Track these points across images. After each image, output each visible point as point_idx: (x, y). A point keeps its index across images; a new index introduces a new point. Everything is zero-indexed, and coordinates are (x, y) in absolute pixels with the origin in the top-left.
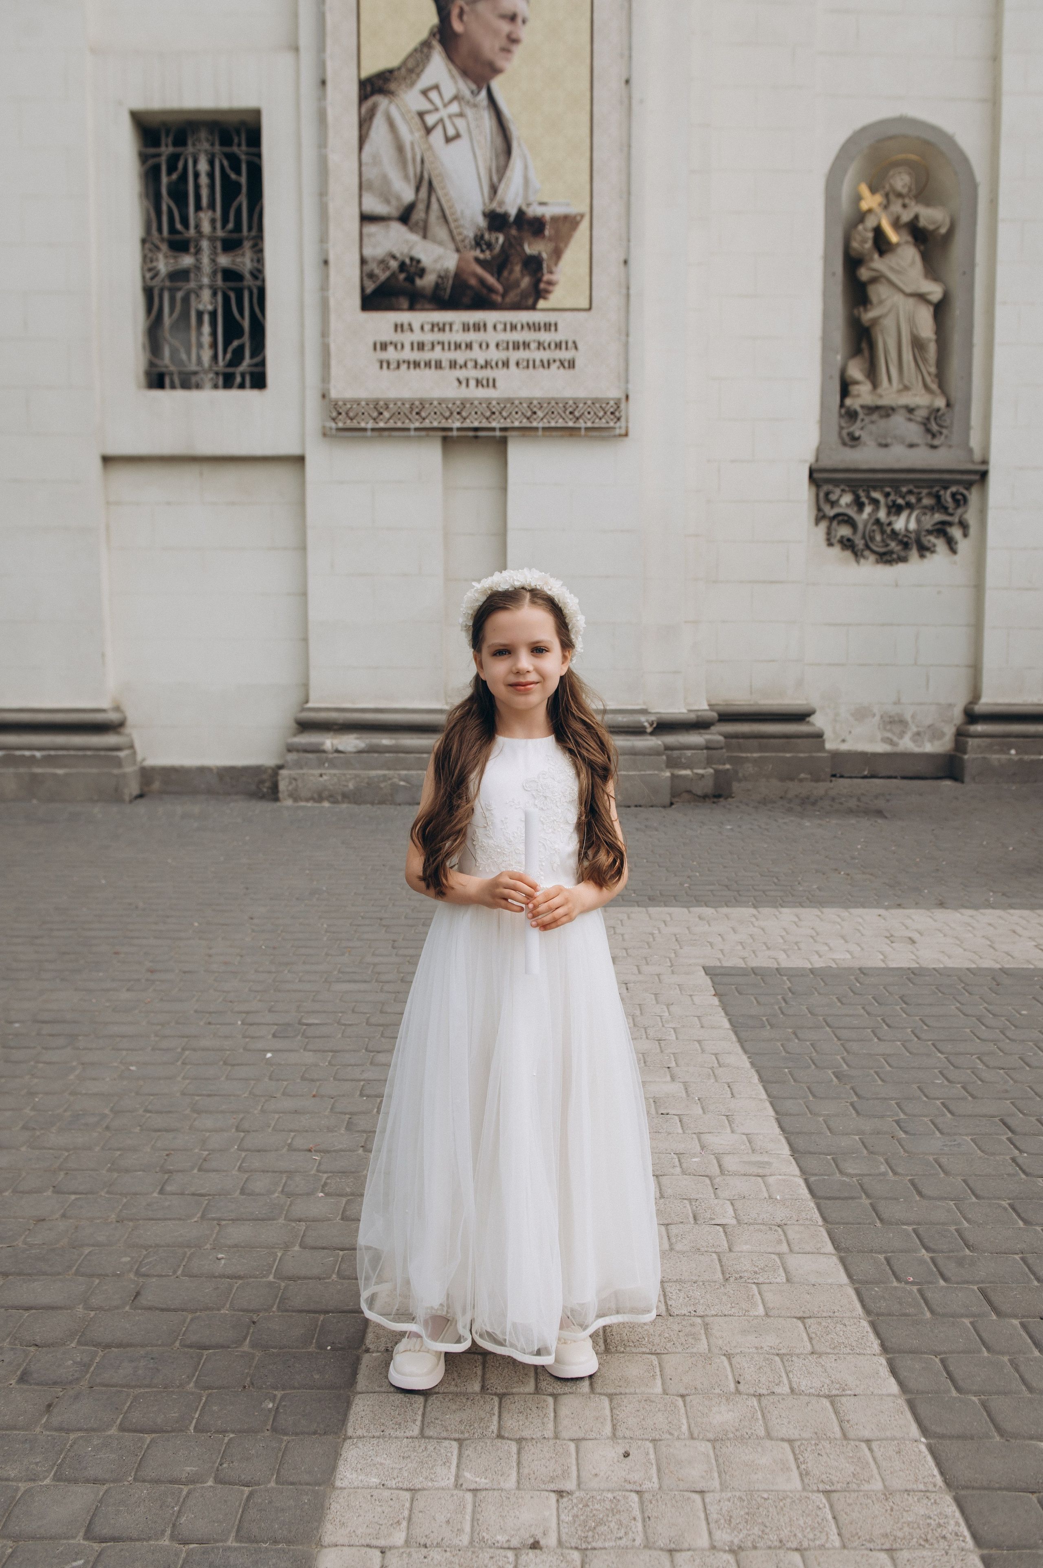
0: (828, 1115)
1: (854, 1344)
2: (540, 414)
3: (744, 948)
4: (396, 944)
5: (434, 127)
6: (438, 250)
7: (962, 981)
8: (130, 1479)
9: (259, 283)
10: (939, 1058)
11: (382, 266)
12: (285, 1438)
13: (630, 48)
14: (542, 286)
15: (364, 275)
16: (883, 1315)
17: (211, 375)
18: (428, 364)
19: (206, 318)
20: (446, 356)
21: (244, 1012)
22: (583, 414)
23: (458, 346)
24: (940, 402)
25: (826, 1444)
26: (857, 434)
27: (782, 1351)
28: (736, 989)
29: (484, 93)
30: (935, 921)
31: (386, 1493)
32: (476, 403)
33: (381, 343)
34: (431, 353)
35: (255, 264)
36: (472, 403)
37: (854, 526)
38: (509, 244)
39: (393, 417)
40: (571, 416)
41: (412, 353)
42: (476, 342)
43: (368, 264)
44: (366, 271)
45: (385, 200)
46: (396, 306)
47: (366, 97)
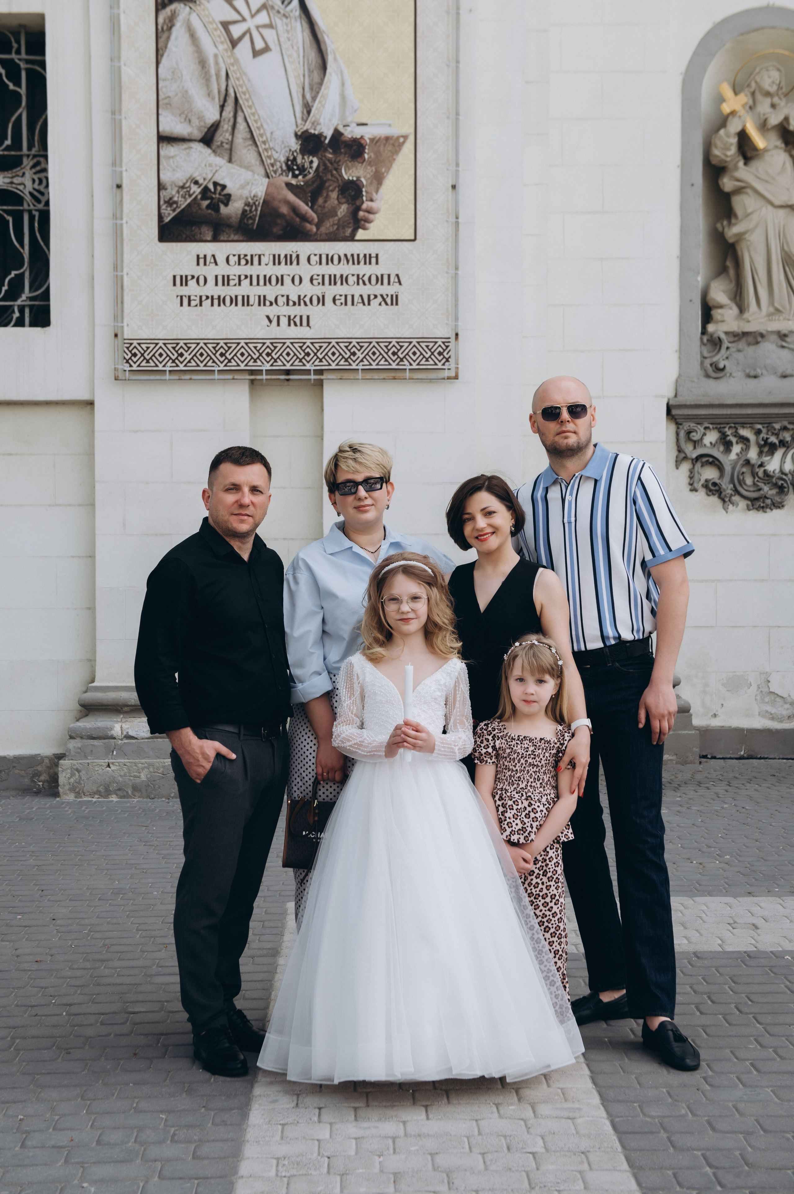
2: (360, 355)
5: (241, 38)
6: (247, 175)
9: (40, 206)
10: (757, 1028)
11: (181, 193)
14: (361, 214)
15: (162, 202)
18: (234, 301)
20: (254, 292)
22: (407, 354)
23: (267, 280)
26: (721, 364)
30: (785, 908)
32: (288, 343)
33: (181, 277)
34: (237, 287)
35: (36, 186)
36: (284, 343)
37: (720, 467)
38: (324, 169)
39: (195, 358)
40: (394, 358)
41: (216, 288)
42: (289, 275)
43: (166, 189)
44: (164, 196)
45: (185, 120)
46: (198, 237)
47: (164, 6)
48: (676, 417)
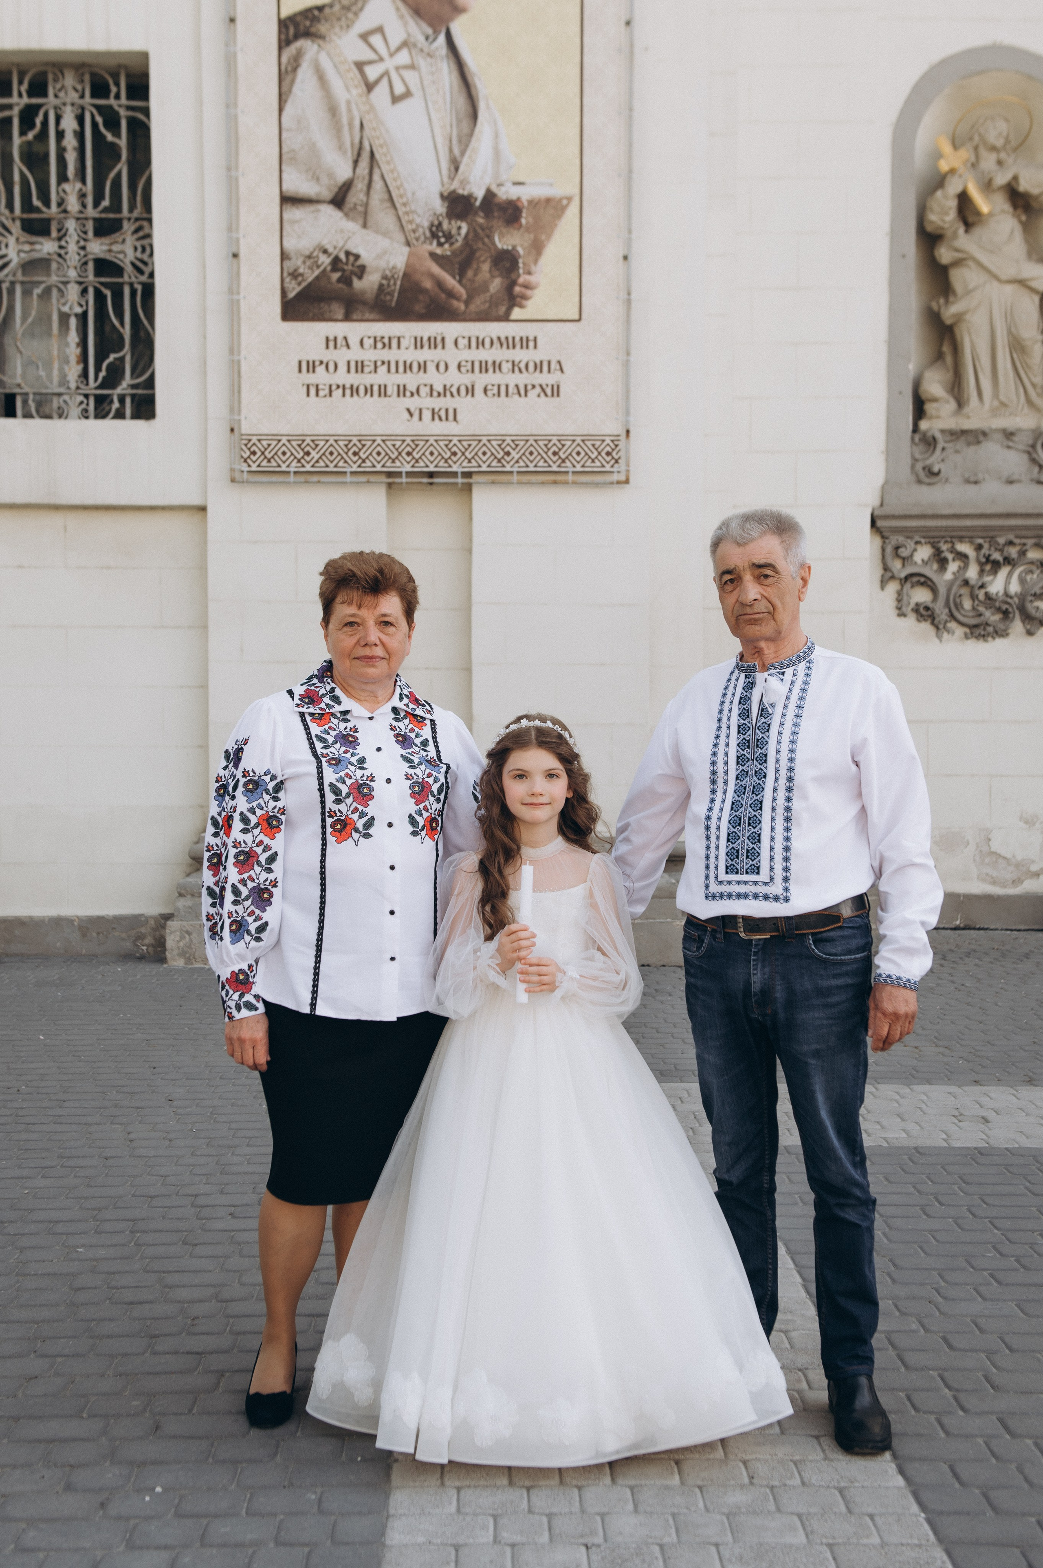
2: (515, 454)
5: (377, 82)
6: (384, 243)
9: (144, 278)
10: (994, 1234)
11: (308, 263)
14: (517, 289)
15: (285, 274)
17: (81, 398)
18: (369, 390)
19: (73, 322)
20: (393, 380)
22: (570, 454)
23: (408, 367)
26: (935, 468)
29: (442, 38)
30: (1018, 1099)
32: (432, 440)
33: (308, 362)
34: (373, 375)
35: (139, 254)
36: (427, 441)
37: (934, 589)
38: (474, 236)
39: (324, 457)
40: (555, 458)
41: (349, 375)
42: (433, 361)
43: (289, 259)
44: (288, 268)
45: (313, 177)
46: (327, 315)
47: (288, 43)
48: (882, 529)
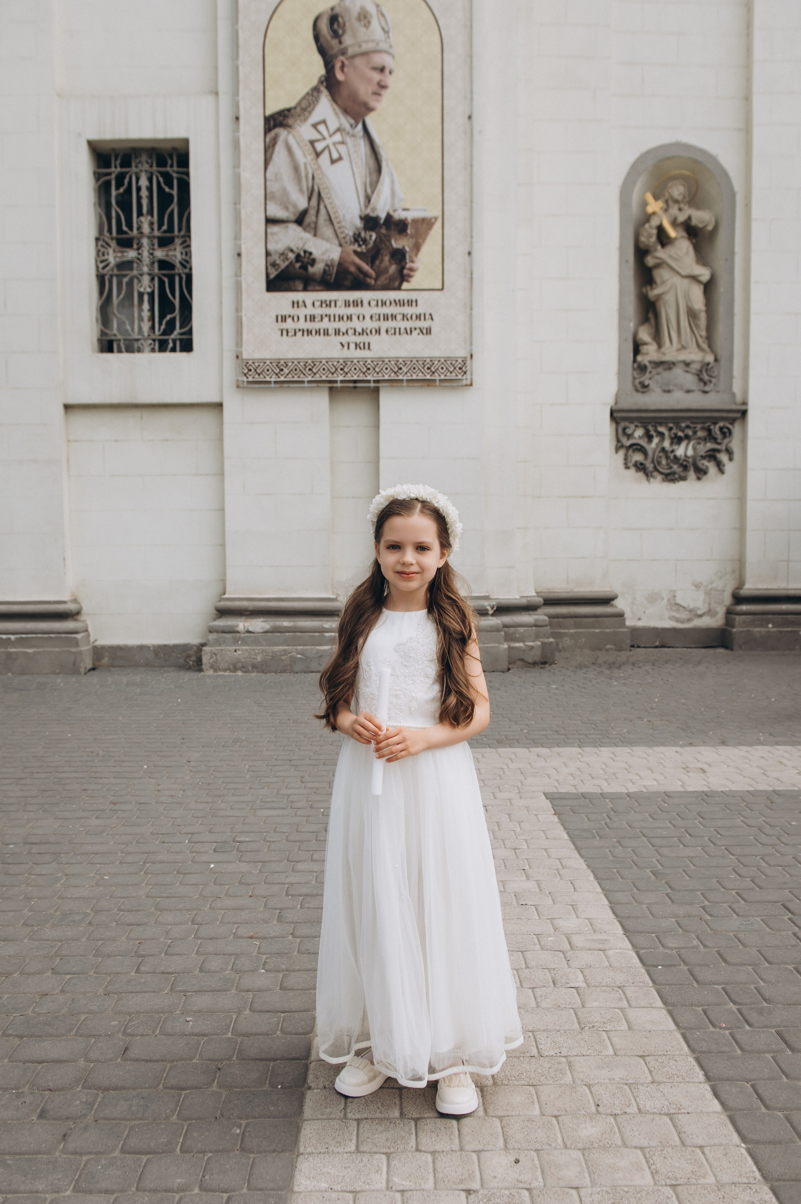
0: (649, 903)
1: (684, 1075)
2: (405, 369)
3: (574, 778)
4: (304, 780)
5: (322, 152)
6: (326, 245)
7: (744, 801)
8: (133, 1189)
9: (187, 271)
10: (731, 859)
11: (282, 257)
12: (252, 1156)
13: (472, 92)
14: (406, 272)
15: (268, 264)
16: (704, 1052)
17: (150, 342)
18: (318, 332)
19: (146, 297)
20: (332, 326)
21: (190, 834)
22: (438, 369)
23: (341, 318)
24: (710, 358)
25: (670, 1150)
26: (646, 383)
27: (630, 1081)
28: (571, 809)
29: (360, 126)
30: (720, 755)
31: (334, 1195)
32: (355, 361)
33: (282, 316)
34: (320, 323)
35: (183, 257)
36: (352, 362)
37: (645, 453)
38: (380, 240)
39: (291, 372)
40: (428, 371)
41: (306, 323)
42: (355, 314)
43: (271, 255)
44: (270, 261)
45: (284, 208)
46: (293, 288)
47: (270, 130)
48: (616, 418)
